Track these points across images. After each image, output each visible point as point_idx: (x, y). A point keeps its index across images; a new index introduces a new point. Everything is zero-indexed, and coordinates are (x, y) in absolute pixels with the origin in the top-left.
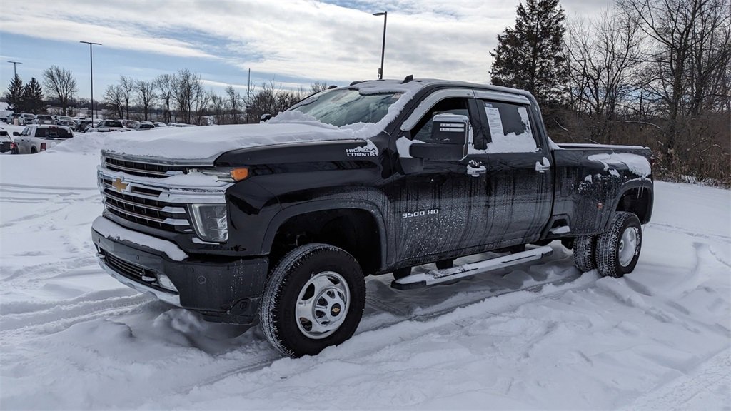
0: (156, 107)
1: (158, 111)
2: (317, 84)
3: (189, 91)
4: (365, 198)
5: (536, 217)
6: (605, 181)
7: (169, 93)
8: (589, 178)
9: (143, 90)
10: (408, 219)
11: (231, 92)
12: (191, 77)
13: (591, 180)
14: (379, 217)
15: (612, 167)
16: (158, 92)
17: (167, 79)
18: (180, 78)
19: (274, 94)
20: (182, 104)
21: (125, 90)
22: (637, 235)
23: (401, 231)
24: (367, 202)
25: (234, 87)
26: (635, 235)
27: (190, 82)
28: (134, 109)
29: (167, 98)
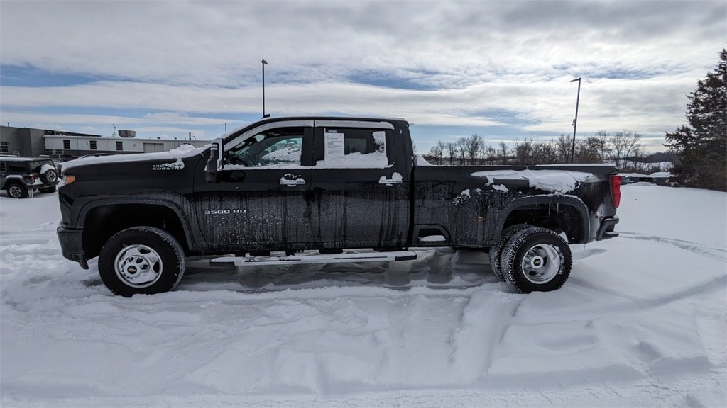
0: (457, 157)
1: (458, 159)
2: (563, 135)
3: (476, 147)
4: (163, 198)
5: (386, 223)
6: (485, 195)
7: (465, 149)
8: (467, 192)
9: (450, 148)
10: (211, 215)
11: (503, 145)
12: (478, 139)
13: (468, 194)
14: (178, 212)
15: (497, 182)
16: (458, 148)
17: (464, 140)
18: (471, 138)
19: (532, 145)
20: (472, 154)
21: (440, 149)
22: (559, 254)
23: (205, 224)
24: (165, 200)
25: (505, 141)
26: (557, 254)
27: (477, 141)
28: (445, 159)
29: (462, 151)
